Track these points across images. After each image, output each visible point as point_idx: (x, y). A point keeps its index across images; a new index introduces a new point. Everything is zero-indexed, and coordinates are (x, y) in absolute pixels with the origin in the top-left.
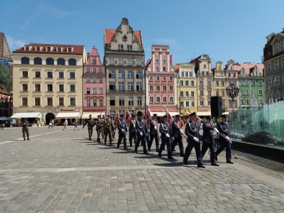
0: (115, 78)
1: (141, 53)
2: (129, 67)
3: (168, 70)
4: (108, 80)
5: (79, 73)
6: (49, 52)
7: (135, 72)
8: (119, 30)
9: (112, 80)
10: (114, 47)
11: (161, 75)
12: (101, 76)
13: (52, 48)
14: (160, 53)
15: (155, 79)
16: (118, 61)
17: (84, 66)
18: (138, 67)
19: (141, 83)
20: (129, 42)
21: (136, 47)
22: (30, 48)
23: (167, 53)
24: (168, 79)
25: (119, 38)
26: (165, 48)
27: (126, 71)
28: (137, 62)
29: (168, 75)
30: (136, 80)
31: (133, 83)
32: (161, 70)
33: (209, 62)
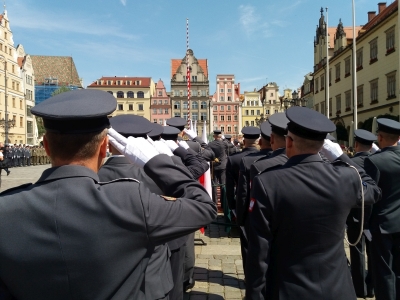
0: (180, 108)
1: (205, 84)
2: (194, 98)
3: (233, 101)
4: (174, 110)
5: (146, 105)
6: (119, 86)
7: (200, 102)
8: (184, 62)
9: (178, 111)
10: (180, 78)
11: (226, 104)
12: (167, 107)
13: (122, 82)
14: (225, 83)
15: (219, 108)
16: (183, 92)
17: (151, 98)
18: (203, 98)
19: (206, 114)
20: (194, 73)
21: (200, 78)
22: (102, 82)
23: (232, 83)
24: (233, 108)
25: (184, 70)
26: (230, 77)
27: (191, 102)
28: (201, 92)
29: (233, 104)
30: (201, 111)
31: (197, 114)
32: (226, 100)
33: (277, 90)
